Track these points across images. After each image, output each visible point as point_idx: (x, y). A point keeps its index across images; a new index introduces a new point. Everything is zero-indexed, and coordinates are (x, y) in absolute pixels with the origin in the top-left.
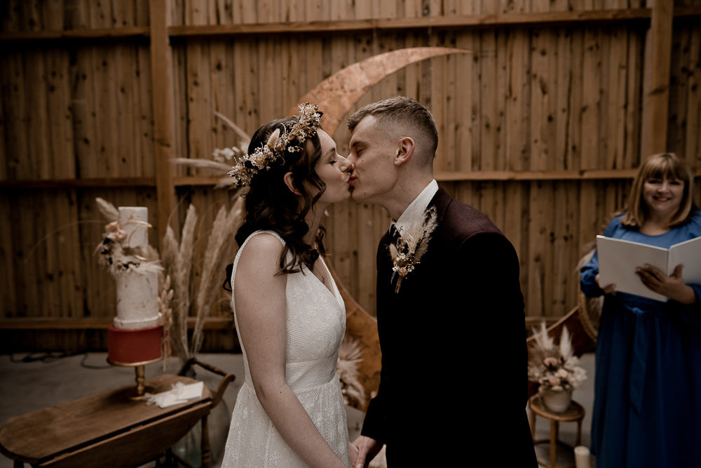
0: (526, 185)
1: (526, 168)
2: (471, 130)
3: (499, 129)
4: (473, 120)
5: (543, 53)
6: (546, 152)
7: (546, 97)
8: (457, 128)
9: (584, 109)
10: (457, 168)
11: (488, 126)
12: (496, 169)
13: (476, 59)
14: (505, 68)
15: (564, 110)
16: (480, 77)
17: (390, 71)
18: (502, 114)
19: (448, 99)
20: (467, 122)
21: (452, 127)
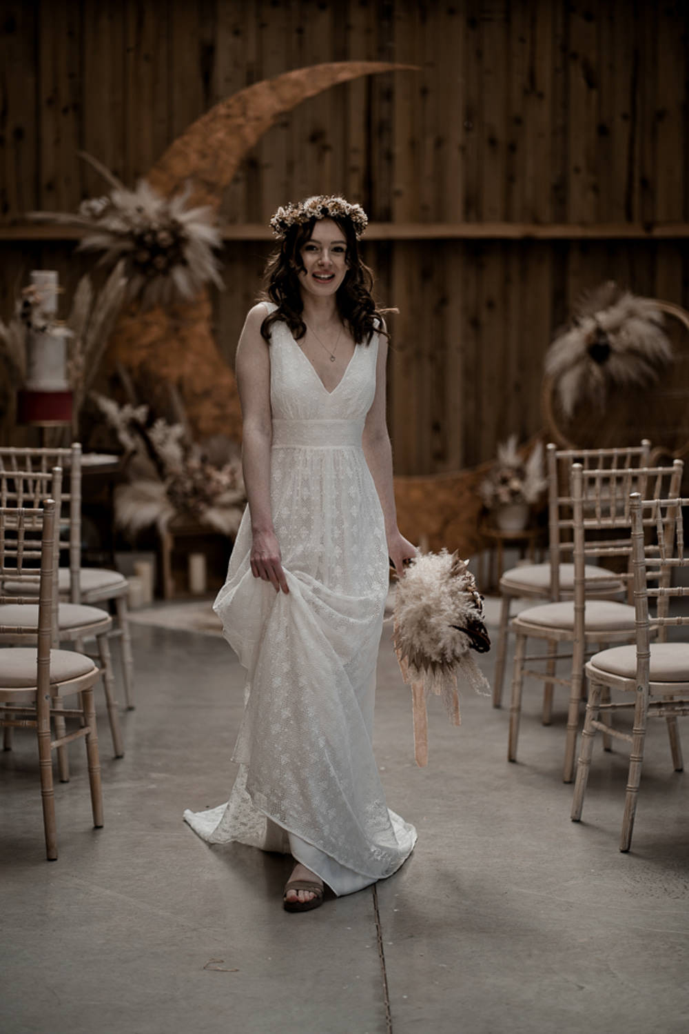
0: (560, 247)
1: (561, 219)
2: (463, 149)
3: (512, 148)
4: (468, 129)
5: (589, 17)
6: (595, 189)
7: (594, 93)
8: (439, 143)
9: (660, 115)
10: (440, 218)
11: (493, 142)
12: (508, 218)
13: (472, 23)
14: (522, 40)
15: (625, 117)
16: (479, 54)
17: (310, 93)
18: (518, 121)
19: (424, 92)
20: (457, 135)
21: (429, 142)
